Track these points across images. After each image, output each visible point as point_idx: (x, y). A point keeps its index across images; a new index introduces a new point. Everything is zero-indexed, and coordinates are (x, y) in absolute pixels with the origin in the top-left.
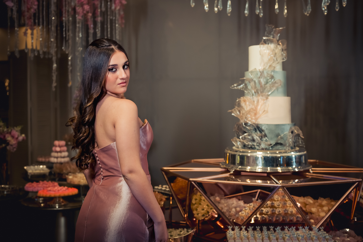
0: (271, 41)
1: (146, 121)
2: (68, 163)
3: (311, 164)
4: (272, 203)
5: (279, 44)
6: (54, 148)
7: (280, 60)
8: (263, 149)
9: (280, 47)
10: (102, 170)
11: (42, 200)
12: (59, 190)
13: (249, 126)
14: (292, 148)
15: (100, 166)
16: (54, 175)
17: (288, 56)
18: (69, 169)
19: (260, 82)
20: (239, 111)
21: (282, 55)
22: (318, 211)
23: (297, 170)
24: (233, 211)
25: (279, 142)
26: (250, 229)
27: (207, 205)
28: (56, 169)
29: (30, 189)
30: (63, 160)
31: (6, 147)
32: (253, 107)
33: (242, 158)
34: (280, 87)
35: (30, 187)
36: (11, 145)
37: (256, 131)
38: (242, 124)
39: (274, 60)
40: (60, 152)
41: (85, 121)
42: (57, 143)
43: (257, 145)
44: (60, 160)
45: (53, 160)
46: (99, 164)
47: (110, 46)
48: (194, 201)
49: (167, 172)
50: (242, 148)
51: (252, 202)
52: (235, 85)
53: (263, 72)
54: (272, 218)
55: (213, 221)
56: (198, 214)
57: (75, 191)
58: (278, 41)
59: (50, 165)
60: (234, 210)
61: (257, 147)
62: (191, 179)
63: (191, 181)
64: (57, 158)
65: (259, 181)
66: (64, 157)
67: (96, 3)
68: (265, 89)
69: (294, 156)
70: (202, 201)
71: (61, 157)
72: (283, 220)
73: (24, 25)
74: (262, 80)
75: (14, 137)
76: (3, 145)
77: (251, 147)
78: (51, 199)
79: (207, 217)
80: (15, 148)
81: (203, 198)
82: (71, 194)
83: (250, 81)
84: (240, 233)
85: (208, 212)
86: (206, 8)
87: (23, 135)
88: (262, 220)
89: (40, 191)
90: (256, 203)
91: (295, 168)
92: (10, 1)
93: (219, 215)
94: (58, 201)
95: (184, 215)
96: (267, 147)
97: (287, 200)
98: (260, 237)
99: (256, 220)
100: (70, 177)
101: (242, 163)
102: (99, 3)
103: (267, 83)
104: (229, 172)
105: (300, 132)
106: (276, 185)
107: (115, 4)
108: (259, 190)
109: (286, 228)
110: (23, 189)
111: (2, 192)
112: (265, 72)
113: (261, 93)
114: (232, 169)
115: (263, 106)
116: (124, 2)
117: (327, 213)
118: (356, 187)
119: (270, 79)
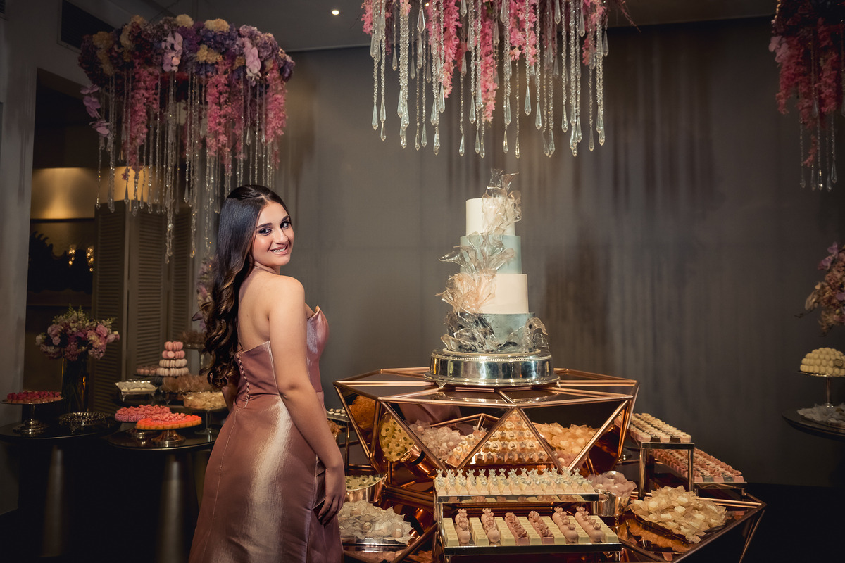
0: (499, 193)
1: (318, 309)
2: (186, 375)
3: (559, 374)
4: (503, 433)
5: (510, 198)
6: (164, 353)
7: (512, 221)
8: (488, 352)
9: (511, 202)
10: (248, 384)
11: (143, 435)
12: (171, 419)
13: (468, 317)
14: (530, 350)
15: (246, 378)
16: (164, 395)
17: (523, 213)
18: (188, 386)
19: (482, 251)
20: (453, 295)
21: (515, 212)
22: (570, 445)
23: (538, 383)
24: (444, 447)
25: (511, 341)
26: (471, 473)
27: (405, 438)
28: (166, 385)
29: (124, 418)
30: (178, 372)
31: (87, 351)
32: (473, 289)
33: (457, 364)
34: (512, 259)
35: (123, 414)
36: (96, 349)
37: (477, 325)
38: (457, 314)
39: (503, 219)
40: (174, 359)
42: (169, 344)
43: (479, 346)
44: (173, 371)
45: (162, 371)
46: (244, 375)
47: (259, 195)
48: (383, 433)
49: (344, 389)
50: (458, 351)
51: (472, 432)
52: (446, 256)
53: (487, 237)
54: (503, 456)
55: (412, 464)
56: (390, 453)
57: (197, 420)
58: (508, 192)
59: (157, 380)
60: (445, 445)
61: (479, 349)
62: (380, 398)
63: (380, 401)
64: (169, 368)
65: (483, 400)
66: (179, 368)
67: (238, 132)
68: (489, 262)
69: (533, 362)
70: (397, 432)
71: (176, 368)
72: (519, 459)
73: (124, 164)
74: (485, 249)
75: (102, 335)
76: (83, 348)
77: (470, 350)
78: (158, 433)
79: (404, 457)
80: (102, 352)
81: (398, 427)
82: (190, 424)
83: (469, 251)
84: (454, 481)
85: (406, 449)
86: (404, 144)
87: (116, 333)
88: (488, 460)
89: (140, 421)
90: (478, 434)
91: (535, 379)
92: (103, 126)
93: (423, 454)
94: (170, 436)
95: (370, 455)
96: (495, 349)
97: (525, 428)
98: (485, 485)
99: (479, 460)
100: (190, 398)
101: (456, 373)
102: (242, 133)
103: (493, 253)
104: (438, 386)
105: (542, 326)
106: (509, 405)
107: (266, 134)
108: (483, 414)
109: (524, 470)
110: (112, 419)
111: (78, 423)
112: (490, 237)
113: (484, 267)
114: (443, 383)
115: (487, 288)
116: (280, 132)
117: (583, 446)
118: (624, 408)
119: (497, 247)
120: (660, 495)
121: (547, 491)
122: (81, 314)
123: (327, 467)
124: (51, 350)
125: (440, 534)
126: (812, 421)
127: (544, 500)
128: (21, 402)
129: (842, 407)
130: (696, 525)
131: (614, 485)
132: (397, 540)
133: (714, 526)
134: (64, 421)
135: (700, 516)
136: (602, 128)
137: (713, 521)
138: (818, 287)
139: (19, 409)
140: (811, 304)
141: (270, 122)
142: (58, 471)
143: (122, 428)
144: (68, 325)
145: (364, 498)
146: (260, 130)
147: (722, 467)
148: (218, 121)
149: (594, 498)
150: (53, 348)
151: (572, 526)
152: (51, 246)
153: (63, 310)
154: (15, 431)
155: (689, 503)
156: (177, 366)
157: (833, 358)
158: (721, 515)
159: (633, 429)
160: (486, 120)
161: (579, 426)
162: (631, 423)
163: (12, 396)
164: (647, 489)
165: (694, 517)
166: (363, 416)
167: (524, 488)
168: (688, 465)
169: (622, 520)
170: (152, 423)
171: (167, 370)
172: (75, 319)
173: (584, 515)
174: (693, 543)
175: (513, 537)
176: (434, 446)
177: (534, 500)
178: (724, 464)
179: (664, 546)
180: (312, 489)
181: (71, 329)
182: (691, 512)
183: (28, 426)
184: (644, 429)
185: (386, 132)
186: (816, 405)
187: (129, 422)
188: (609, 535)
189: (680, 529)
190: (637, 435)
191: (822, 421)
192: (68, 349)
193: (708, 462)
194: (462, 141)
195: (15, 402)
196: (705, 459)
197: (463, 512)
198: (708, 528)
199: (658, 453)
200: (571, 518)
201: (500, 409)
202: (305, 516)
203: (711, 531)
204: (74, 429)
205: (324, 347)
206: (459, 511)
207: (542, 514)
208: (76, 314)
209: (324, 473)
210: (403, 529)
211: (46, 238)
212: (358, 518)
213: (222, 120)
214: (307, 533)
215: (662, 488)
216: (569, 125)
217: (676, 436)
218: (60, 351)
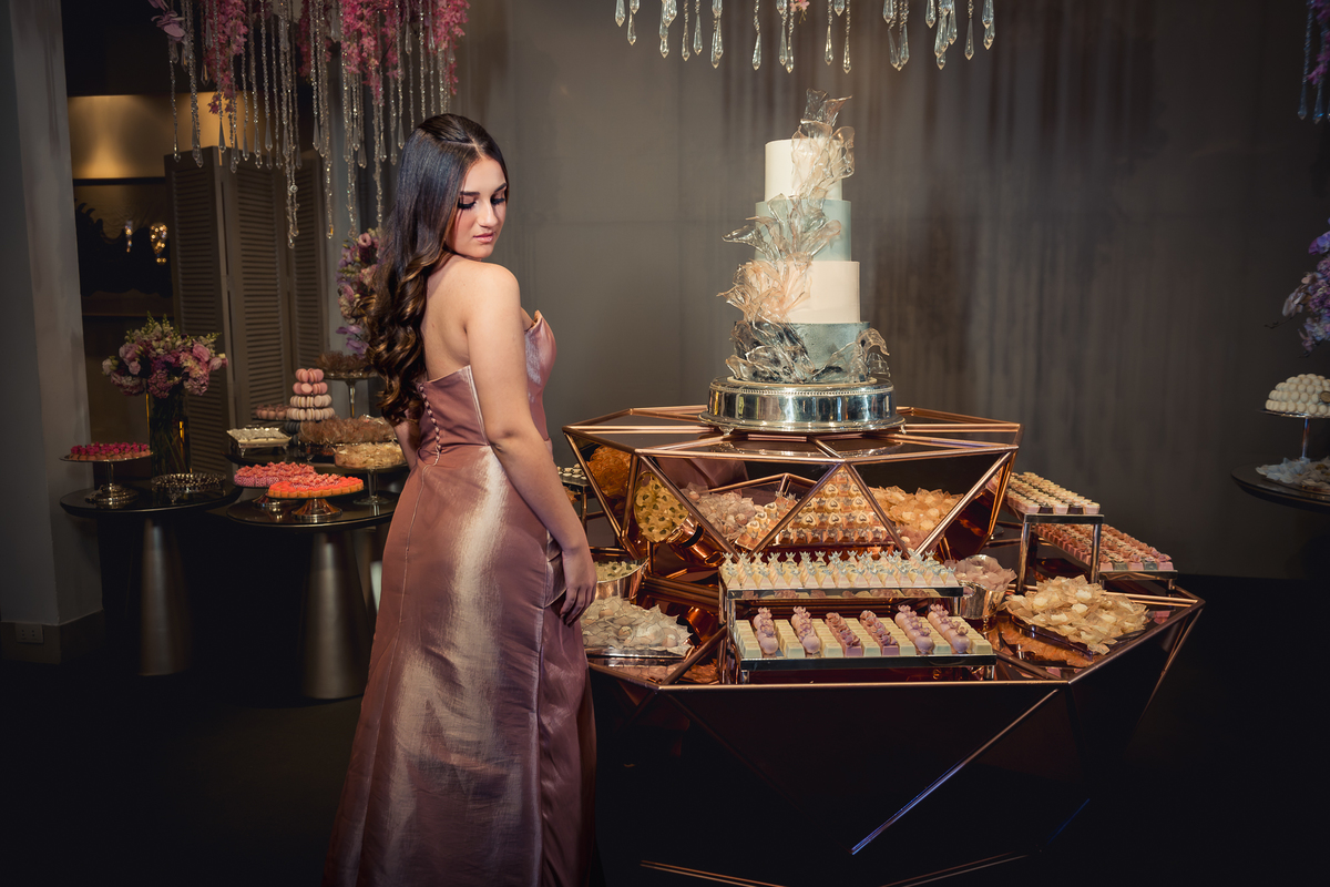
0: (819, 130)
1: (539, 316)
2: (332, 419)
3: (902, 413)
4: (821, 501)
5: (836, 138)
6: (296, 386)
7: (839, 176)
8: (797, 381)
9: (837, 145)
10: (437, 429)
11: (278, 506)
12: (318, 483)
13: (768, 328)
14: (862, 379)
15: (434, 420)
16: (303, 448)
17: (857, 165)
18: (339, 435)
19: (790, 224)
20: (743, 294)
21: (843, 161)
22: (918, 518)
23: (872, 427)
24: (731, 522)
25: (834, 365)
26: (774, 558)
27: (672, 509)
28: (305, 434)
29: (249, 482)
30: (319, 414)
31: (181, 382)
32: (776, 284)
33: (750, 401)
34: (837, 237)
35: (245, 476)
36: (195, 379)
37: (782, 341)
38: (751, 324)
39: (824, 173)
40: (312, 394)
41: (404, 315)
42: (302, 373)
43: (785, 373)
44: (311, 413)
45: (294, 413)
46: (431, 416)
47: (468, 141)
48: (640, 502)
49: (577, 436)
50: (751, 380)
51: (774, 499)
52: (734, 234)
53: (799, 202)
54: (821, 534)
55: (683, 546)
56: (650, 530)
57: (356, 485)
58: (835, 129)
59: (289, 427)
60: (731, 518)
61: (785, 377)
62: (638, 450)
63: (638, 454)
64: (305, 409)
65: (789, 453)
66: (321, 408)
67: (391, 32)
68: (802, 243)
69: (866, 396)
70: (660, 500)
71: (315, 408)
72: (845, 538)
73: (211, 87)
74: (796, 221)
75: (202, 359)
76: (176, 379)
77: (771, 379)
78: (301, 502)
79: (672, 535)
80: (204, 385)
81: (664, 491)
82: (347, 490)
83: (770, 225)
84: (751, 569)
85: (674, 525)
86: (664, 49)
87: (222, 356)
88: (799, 539)
89: (272, 486)
90: (782, 504)
91: (867, 422)
92: (175, 22)
93: (699, 530)
94: (318, 508)
95: (621, 533)
96: (809, 377)
97: (855, 493)
98: (797, 575)
99: (784, 540)
100: (343, 452)
101: (749, 413)
102: (398, 34)
103: (808, 228)
104: (722, 434)
105: (882, 343)
106: (833, 460)
107: (436, 36)
108: (787, 475)
109: (853, 554)
110: (230, 481)
111: (181, 488)
112: (804, 202)
113: (794, 251)
114: (729, 428)
115: (798, 283)
116: (458, 31)
117: (938, 520)
118: (1004, 464)
119: (814, 219)
120: (1050, 589)
121: (887, 582)
122: (167, 328)
123: (563, 547)
124: (127, 381)
125: (732, 642)
126: (1278, 483)
127: (882, 596)
128: (93, 458)
129: (1326, 462)
130: (1104, 630)
131: (984, 574)
132: (670, 650)
133: (1128, 631)
134: (159, 487)
135: (1109, 618)
136: (991, 19)
137: (1127, 624)
138: (1306, 281)
139: (89, 469)
140: (1293, 306)
141: (442, 15)
142: (156, 558)
143: (245, 496)
144: (149, 344)
145: (615, 594)
146: (425, 28)
147: (1141, 550)
148: (358, 13)
149: (957, 592)
150: (130, 379)
151: (926, 631)
152: (100, 221)
153: (141, 322)
154: (88, 500)
155: (1092, 599)
156: (318, 405)
157: (1319, 390)
158: (1139, 616)
159: (1011, 494)
160: (797, 8)
161: (930, 491)
162: (1009, 487)
163: (77, 450)
164: (1030, 579)
165: (1100, 619)
166: (607, 478)
167: (853, 579)
168: (1092, 546)
169: (992, 623)
170: (291, 488)
171: (302, 411)
172: (158, 335)
173: (941, 616)
174: (1098, 654)
175: (839, 646)
176: (716, 520)
177: (866, 595)
178: (1144, 545)
179: (1054, 658)
180: (543, 580)
181: (154, 350)
182: (1096, 611)
183: (107, 494)
184: (1028, 494)
185: (636, 30)
186: (1285, 459)
187: (255, 488)
188: (980, 643)
189: (1079, 636)
190: (1018, 503)
191: (1293, 484)
192: (153, 379)
193: (1120, 543)
194: (757, 44)
195: (83, 458)
196: (1116, 539)
197: (764, 613)
198: (1121, 634)
199: (1043, 529)
200: (923, 619)
201: (819, 466)
202: (535, 617)
203: (1124, 638)
204: (174, 498)
205: (549, 373)
206: (759, 610)
207: (880, 614)
208: (159, 327)
209: (560, 555)
210: (678, 636)
211: (91, 210)
212: (612, 620)
213: (365, 12)
214: (538, 639)
215: (1053, 578)
216: (937, 15)
217: (1076, 504)
218: (141, 384)
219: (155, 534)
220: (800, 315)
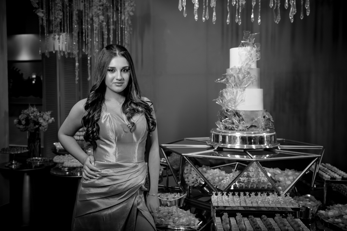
0: (248, 44)
3: (279, 142)
4: (248, 174)
5: (254, 47)
7: (255, 60)
8: (240, 130)
9: (255, 49)
11: (67, 169)
13: (230, 112)
14: (264, 130)
17: (261, 56)
19: (238, 77)
20: (222, 100)
21: (257, 55)
22: (285, 180)
23: (268, 147)
24: (217, 179)
25: (253, 125)
26: (230, 194)
27: (196, 174)
29: (58, 161)
31: (39, 128)
32: (233, 97)
33: (224, 137)
34: (255, 81)
35: (57, 159)
36: (43, 126)
37: (235, 116)
38: (224, 110)
39: (250, 59)
43: (236, 127)
48: (185, 171)
49: (164, 148)
50: (224, 129)
51: (231, 172)
52: (219, 79)
53: (241, 69)
54: (248, 185)
55: (201, 187)
56: (189, 182)
58: (253, 44)
60: (217, 178)
61: (236, 129)
62: (183, 154)
63: (183, 156)
65: (238, 156)
67: (109, 14)
68: (242, 83)
69: (265, 136)
70: (192, 171)
72: (257, 187)
73: (52, 32)
74: (240, 75)
75: (46, 119)
76: (37, 126)
77: (231, 129)
78: (74, 168)
79: (196, 184)
80: (46, 128)
81: (193, 169)
83: (231, 76)
84: (222, 198)
85: (197, 180)
86: (196, 18)
87: (53, 118)
88: (240, 187)
89: (65, 163)
90: (234, 174)
91: (266, 146)
92: (41, 12)
93: (206, 183)
94: (80, 170)
95: (178, 183)
96: (244, 129)
97: (260, 171)
98: (238, 200)
99: (235, 187)
101: (224, 141)
102: (112, 14)
103: (244, 78)
104: (214, 148)
105: (271, 117)
106: (251, 159)
107: (124, 15)
108: (238, 163)
109: (259, 193)
110: (52, 161)
111: (36, 163)
112: (243, 69)
113: (239, 85)
114: (216, 146)
115: (241, 97)
116: (131, 14)
117: (292, 181)
118: (316, 161)
119: (247, 74)
120: (335, 208)
121: (272, 205)
122: (35, 109)
124: (21, 127)
125: (214, 225)
127: (270, 209)
128: (8, 152)
131: (309, 202)
132: (191, 227)
134: (29, 162)
136: (308, 5)
139: (8, 156)
141: (126, 8)
143: (57, 166)
144: (28, 115)
145: (175, 205)
146: (121, 12)
148: (99, 8)
149: (298, 209)
150: (22, 126)
151: (285, 224)
152: (22, 74)
153: (26, 107)
154: (6, 166)
159: (320, 172)
160: (242, 3)
161: (290, 170)
162: (319, 169)
163: (3, 150)
164: (328, 204)
166: (175, 162)
167: (259, 203)
169: (313, 221)
172: (32, 111)
176: (212, 179)
177: (264, 209)
181: (30, 117)
183: (12, 164)
184: (327, 172)
185: (187, 12)
187: (60, 163)
190: (322, 175)
192: (29, 126)
194: (228, 15)
195: (5, 152)
197: (226, 214)
199: (334, 185)
200: (284, 219)
201: (246, 161)
204: (33, 166)
206: (224, 214)
207: (269, 217)
208: (32, 109)
210: (194, 221)
211: (19, 70)
212: (172, 215)
213: (101, 8)
215: (336, 204)
216: (289, 5)
217: (345, 177)
218: (26, 128)
219: (27, 178)
220: (241, 108)
